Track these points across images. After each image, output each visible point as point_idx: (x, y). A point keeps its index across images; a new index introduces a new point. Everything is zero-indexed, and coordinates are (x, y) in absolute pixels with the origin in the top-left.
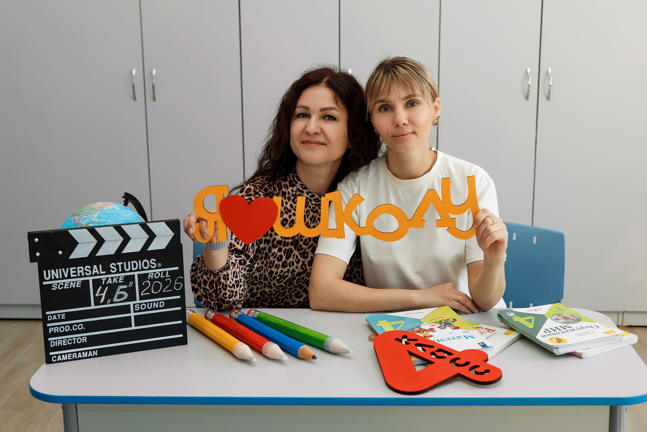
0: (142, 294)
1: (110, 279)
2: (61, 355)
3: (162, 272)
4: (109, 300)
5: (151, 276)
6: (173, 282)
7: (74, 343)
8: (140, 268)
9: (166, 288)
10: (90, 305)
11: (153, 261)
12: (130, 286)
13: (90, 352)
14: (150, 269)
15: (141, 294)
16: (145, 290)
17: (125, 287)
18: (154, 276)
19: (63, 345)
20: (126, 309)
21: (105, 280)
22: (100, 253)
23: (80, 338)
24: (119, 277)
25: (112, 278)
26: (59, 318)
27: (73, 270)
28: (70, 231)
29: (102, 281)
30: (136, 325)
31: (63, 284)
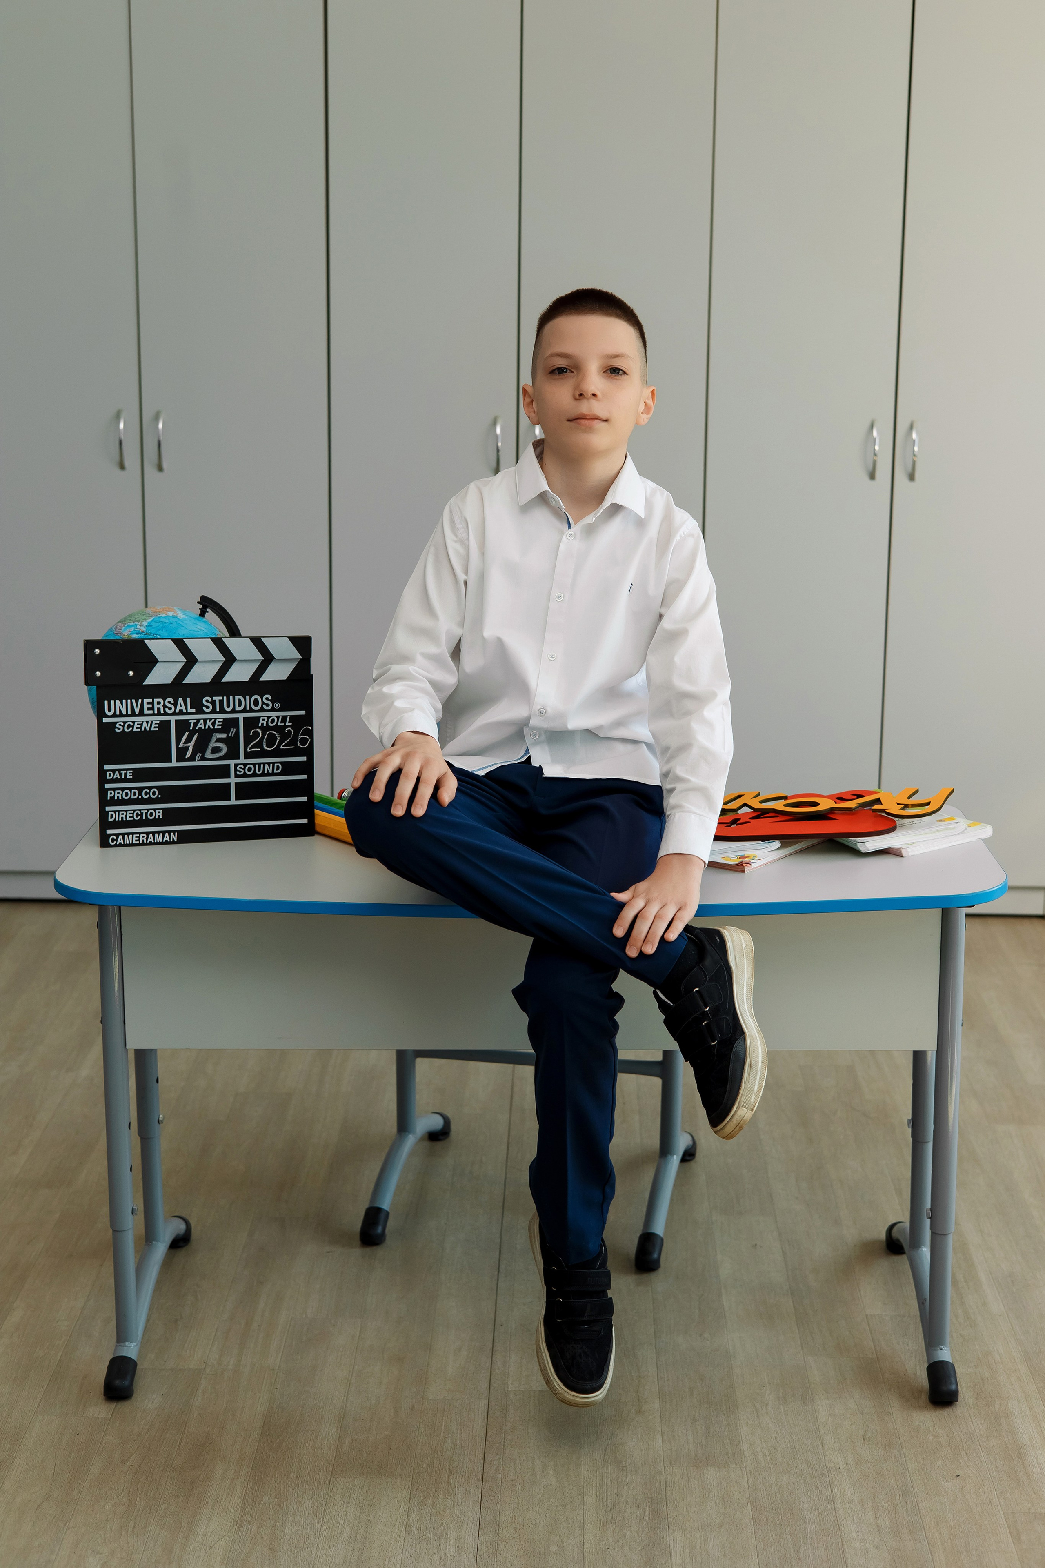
0: (248, 750)
1: (201, 722)
2: (123, 835)
3: (281, 717)
4: (198, 754)
5: (263, 722)
6: (296, 734)
7: (144, 818)
8: (248, 709)
9: (285, 743)
10: (170, 760)
11: (267, 699)
12: (231, 735)
13: (167, 834)
14: (262, 710)
15: (247, 748)
16: (253, 743)
17: (224, 736)
18: (267, 722)
19: (128, 819)
20: (224, 772)
21: (194, 722)
22: (189, 679)
23: (152, 811)
24: (215, 720)
25: (205, 720)
26: (123, 777)
27: (148, 703)
28: (148, 642)
29: (190, 723)
30: (237, 798)
31: (131, 724)
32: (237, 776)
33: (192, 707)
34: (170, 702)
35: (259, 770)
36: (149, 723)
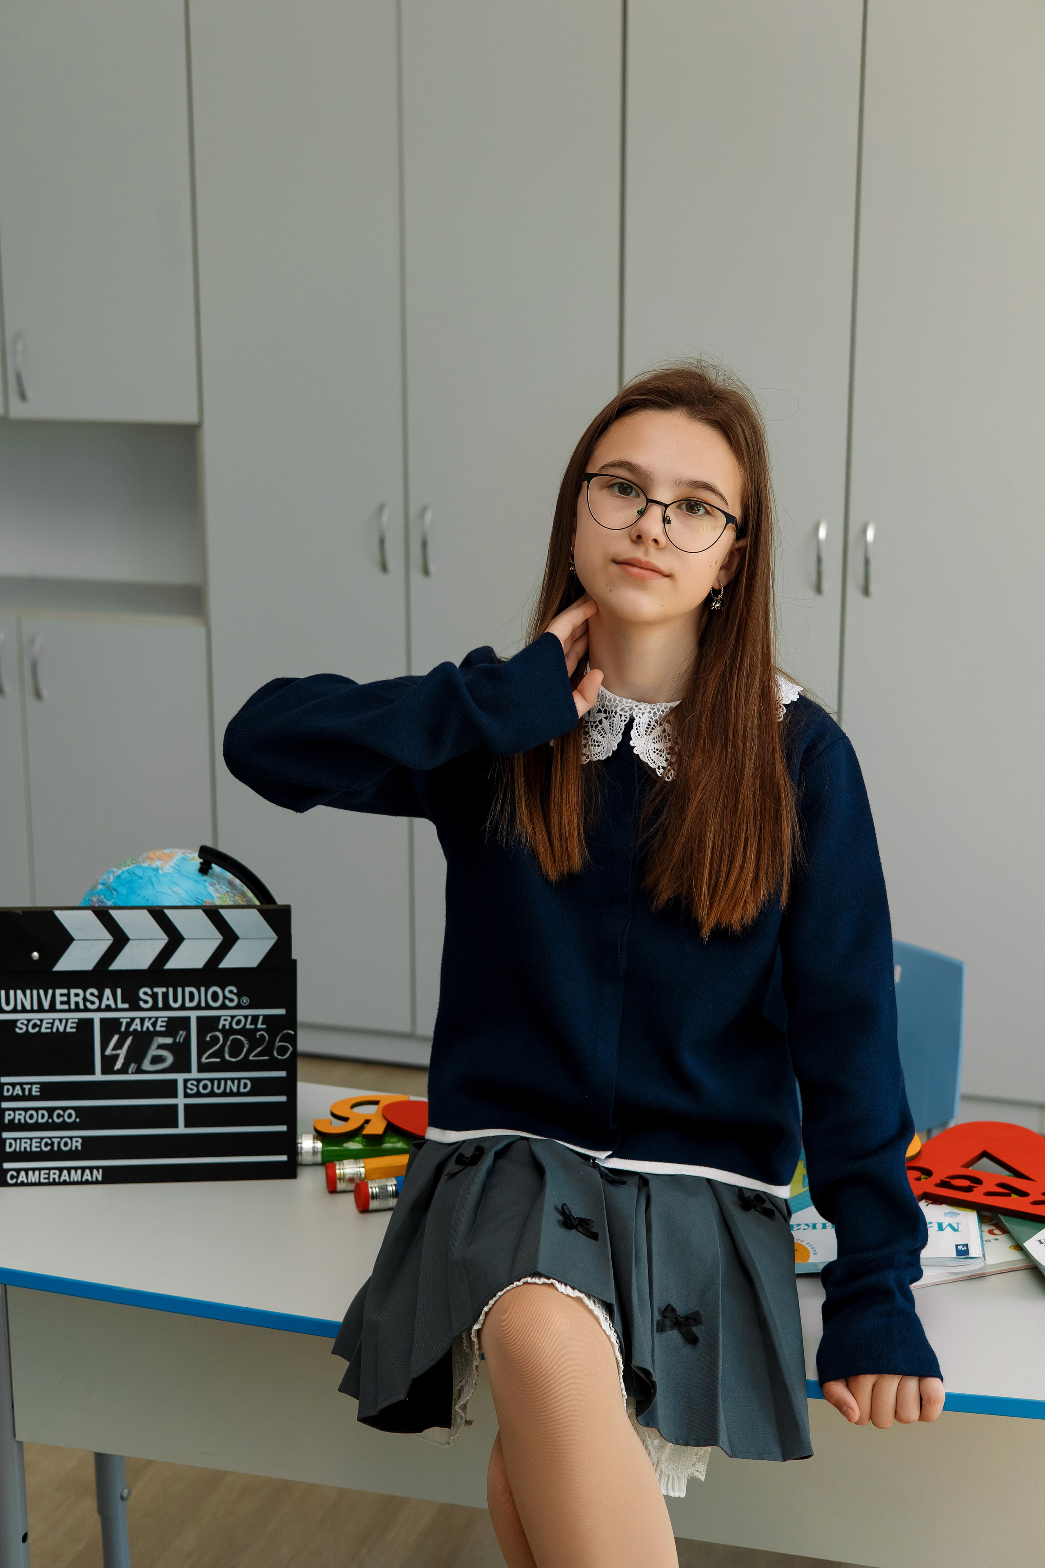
1: (138, 1021)
2: (26, 1171)
3: (250, 1017)
4: (133, 1065)
6: (272, 1041)
7: (56, 1149)
8: (204, 1005)
9: (256, 1052)
10: (91, 1072)
11: (231, 992)
12: (179, 1039)
13: (87, 1171)
14: (224, 1007)
15: (202, 1058)
16: (210, 1051)
17: (169, 1040)
19: (31, 1150)
21: (127, 1022)
22: (118, 964)
23: (68, 1140)
24: (157, 1018)
25: (142, 1020)
26: (27, 1093)
27: (62, 995)
28: (57, 913)
29: (122, 1023)
30: (187, 1125)
31: (39, 1023)
32: (187, 1095)
33: (123, 1002)
34: (92, 994)
35: (219, 1088)
36: (64, 1022)
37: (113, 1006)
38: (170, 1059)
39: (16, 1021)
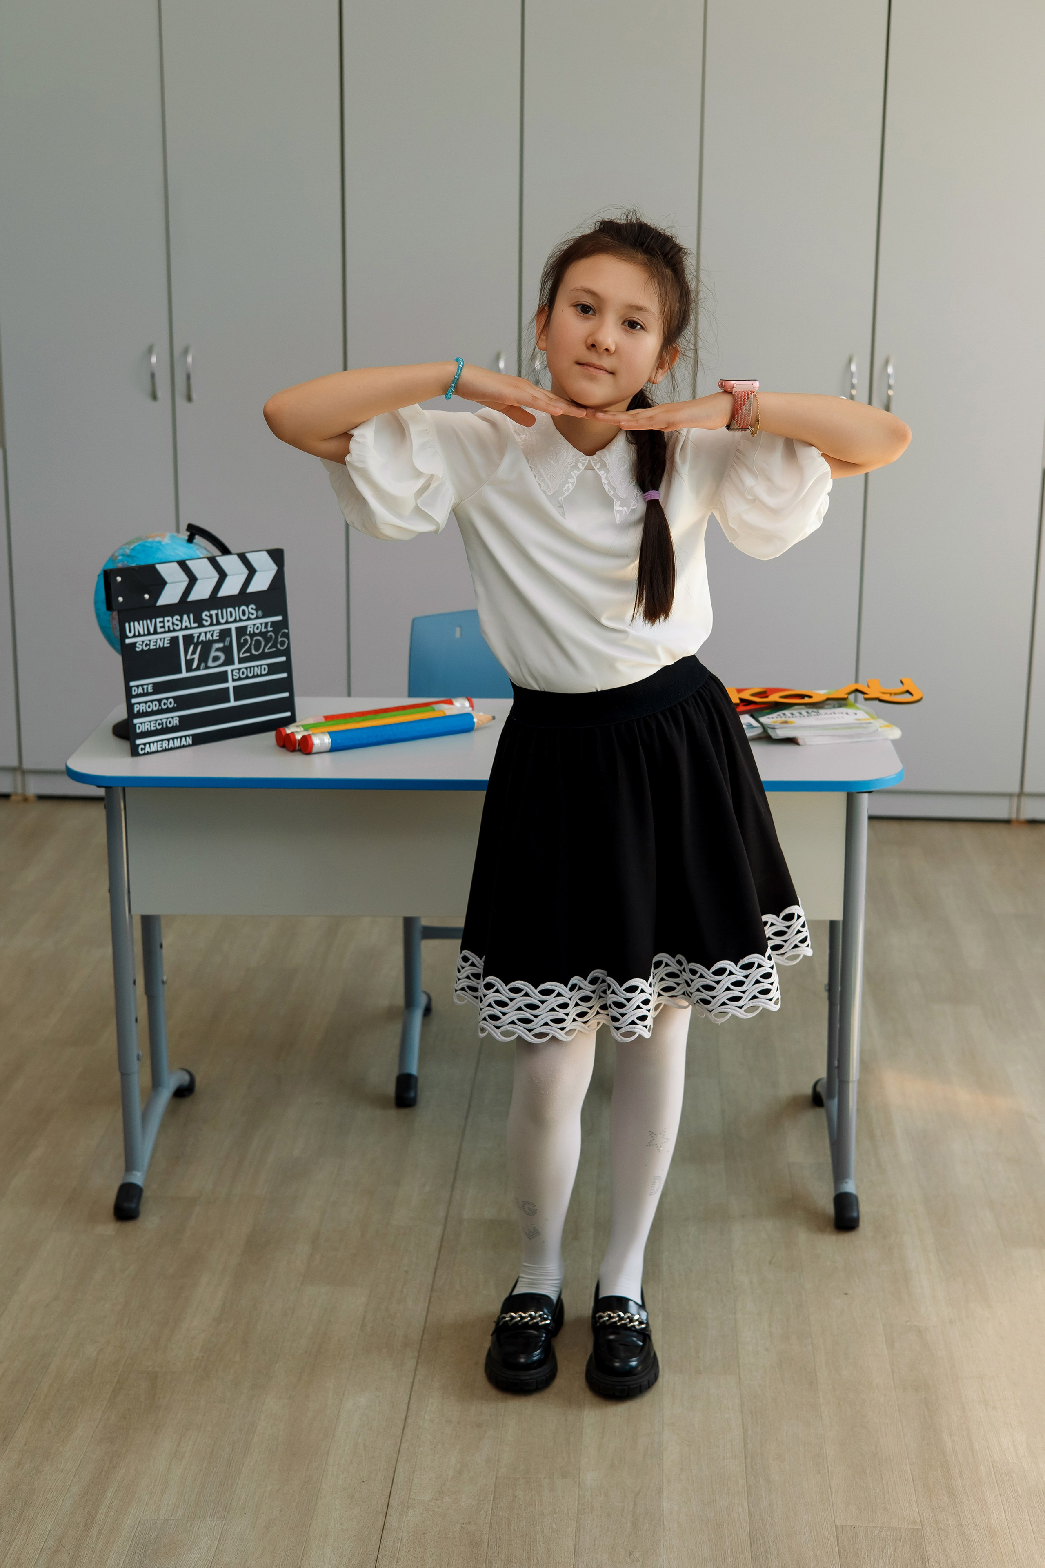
1: (203, 634)
2: (150, 743)
3: (264, 624)
4: (203, 664)
6: (277, 638)
7: (165, 726)
9: (268, 646)
10: (180, 672)
11: (252, 608)
12: (227, 644)
13: (183, 739)
14: (249, 619)
15: (240, 654)
16: (244, 649)
17: (221, 645)
19: (152, 729)
21: (197, 636)
22: (192, 597)
23: (171, 719)
24: (213, 631)
25: (206, 633)
26: (145, 691)
27: (160, 622)
28: (158, 567)
29: (194, 637)
30: (236, 699)
31: (148, 642)
32: (234, 680)
33: (194, 622)
34: (177, 620)
35: (250, 673)
36: (162, 640)
37: (189, 626)
38: (222, 657)
39: (135, 643)
